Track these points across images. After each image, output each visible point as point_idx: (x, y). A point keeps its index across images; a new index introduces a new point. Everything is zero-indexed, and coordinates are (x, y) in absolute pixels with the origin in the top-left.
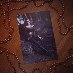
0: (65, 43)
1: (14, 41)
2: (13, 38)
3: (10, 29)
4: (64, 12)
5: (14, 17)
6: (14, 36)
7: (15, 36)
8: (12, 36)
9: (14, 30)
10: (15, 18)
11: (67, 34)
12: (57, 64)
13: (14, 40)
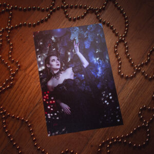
0: (130, 95)
1: (20, 90)
2: (17, 83)
3: (12, 65)
4: (127, 31)
5: (22, 40)
6: (19, 80)
7: (22, 80)
8: (17, 80)
9: (19, 67)
10: (24, 42)
11: (134, 76)
12: (113, 140)
13: (20, 88)
